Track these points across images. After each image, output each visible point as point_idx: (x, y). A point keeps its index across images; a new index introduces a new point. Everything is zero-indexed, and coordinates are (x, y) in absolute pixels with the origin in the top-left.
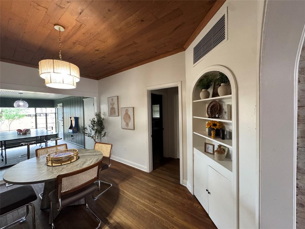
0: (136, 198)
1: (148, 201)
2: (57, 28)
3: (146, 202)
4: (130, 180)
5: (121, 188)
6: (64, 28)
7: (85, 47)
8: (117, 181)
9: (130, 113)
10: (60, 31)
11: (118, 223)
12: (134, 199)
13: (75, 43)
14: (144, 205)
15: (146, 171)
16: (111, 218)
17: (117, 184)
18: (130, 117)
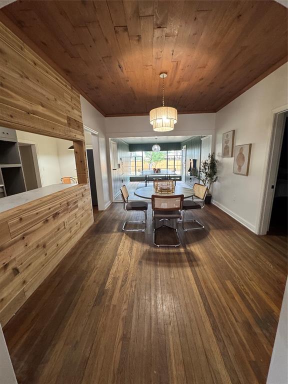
0: (220, 246)
1: (232, 255)
2: (161, 76)
3: (230, 255)
4: (226, 231)
5: (211, 233)
6: (166, 73)
7: (189, 81)
8: (211, 227)
9: (246, 153)
10: (163, 78)
11: (192, 252)
12: (218, 246)
13: (179, 81)
14: (225, 255)
15: (254, 232)
16: (189, 246)
17: (209, 229)
18: (244, 157)
